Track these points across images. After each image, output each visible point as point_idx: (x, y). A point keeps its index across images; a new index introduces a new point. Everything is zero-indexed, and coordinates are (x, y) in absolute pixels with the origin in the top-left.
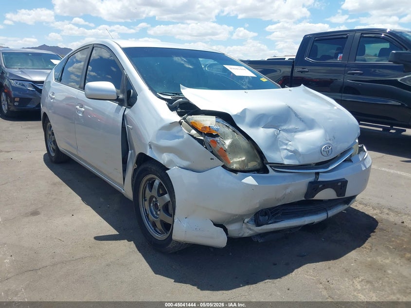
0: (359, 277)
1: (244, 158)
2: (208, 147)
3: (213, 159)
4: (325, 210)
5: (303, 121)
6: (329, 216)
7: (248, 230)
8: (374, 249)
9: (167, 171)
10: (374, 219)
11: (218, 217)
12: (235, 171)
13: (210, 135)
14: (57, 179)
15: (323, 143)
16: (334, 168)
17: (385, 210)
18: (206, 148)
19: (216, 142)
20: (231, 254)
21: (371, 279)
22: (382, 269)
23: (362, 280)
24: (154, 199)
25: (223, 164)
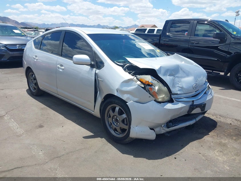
0: (216, 149)
1: (164, 96)
2: (148, 91)
3: (150, 97)
4: (195, 118)
5: (185, 72)
6: (197, 121)
7: (163, 131)
8: (219, 136)
9: (127, 103)
10: (214, 121)
11: (152, 125)
12: (160, 102)
13: (149, 85)
14: (43, 106)
15: (194, 83)
16: (201, 97)
17: (218, 116)
18: (146, 91)
19: (151, 89)
20: (154, 142)
21: (221, 150)
22: (224, 145)
23: (218, 151)
24: (115, 117)
25: (154, 99)
